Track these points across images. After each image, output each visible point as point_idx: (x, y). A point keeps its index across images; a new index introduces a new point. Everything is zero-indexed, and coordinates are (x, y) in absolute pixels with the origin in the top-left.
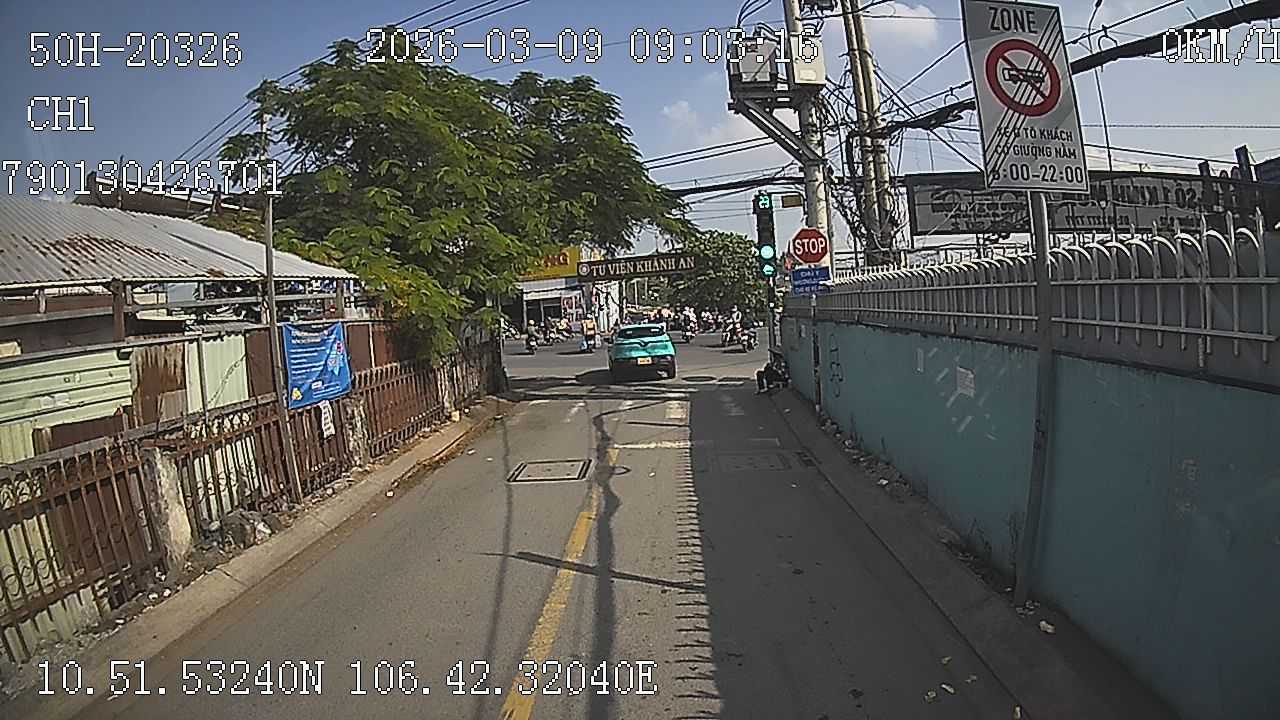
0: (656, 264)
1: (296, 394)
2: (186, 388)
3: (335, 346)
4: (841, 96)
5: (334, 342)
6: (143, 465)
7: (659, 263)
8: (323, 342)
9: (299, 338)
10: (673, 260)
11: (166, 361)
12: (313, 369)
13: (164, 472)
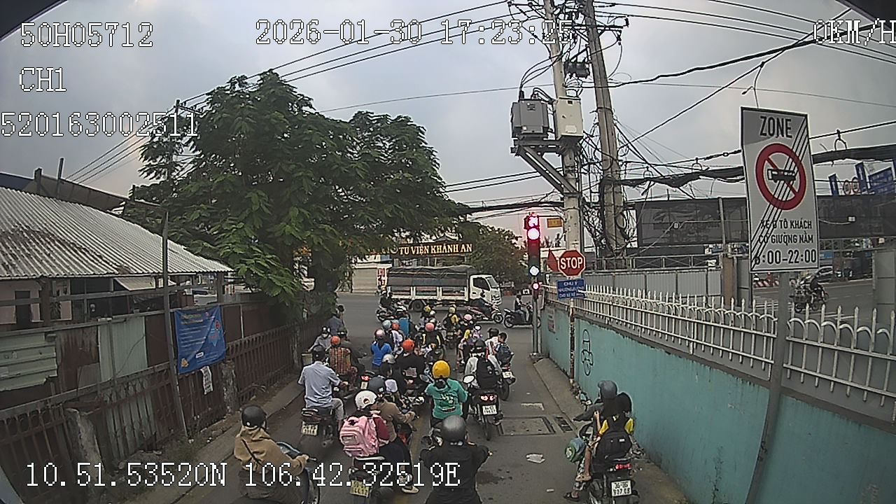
0: (445, 247)
1: (184, 363)
2: (99, 361)
3: (215, 324)
4: (590, 142)
5: (214, 321)
6: (67, 422)
7: (447, 248)
8: (205, 322)
9: (186, 320)
10: (457, 245)
11: (83, 342)
12: (197, 343)
13: (83, 430)
